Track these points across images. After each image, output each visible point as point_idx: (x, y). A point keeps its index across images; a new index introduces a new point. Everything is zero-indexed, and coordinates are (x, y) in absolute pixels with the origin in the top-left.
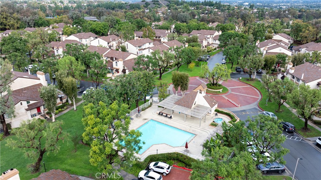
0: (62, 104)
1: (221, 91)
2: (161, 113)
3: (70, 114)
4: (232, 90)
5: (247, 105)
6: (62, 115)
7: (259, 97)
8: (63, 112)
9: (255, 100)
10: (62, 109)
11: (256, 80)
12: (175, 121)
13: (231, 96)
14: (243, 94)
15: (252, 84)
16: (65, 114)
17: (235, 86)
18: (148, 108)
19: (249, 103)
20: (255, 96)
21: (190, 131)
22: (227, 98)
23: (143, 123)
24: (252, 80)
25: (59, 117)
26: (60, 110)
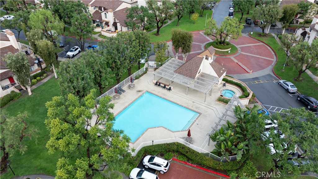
0: (40, 71)
1: (229, 52)
2: (158, 83)
3: (50, 84)
4: (243, 49)
5: (260, 70)
6: (41, 85)
7: (273, 59)
8: (42, 81)
9: (270, 62)
10: (41, 77)
11: (270, 36)
12: (175, 95)
13: (242, 58)
14: (254, 54)
15: (264, 41)
16: (44, 84)
17: (245, 44)
18: (143, 75)
19: (263, 68)
20: (269, 57)
21: (192, 108)
22: (236, 61)
23: (137, 97)
24: (265, 35)
25: (37, 88)
26: (38, 78)
